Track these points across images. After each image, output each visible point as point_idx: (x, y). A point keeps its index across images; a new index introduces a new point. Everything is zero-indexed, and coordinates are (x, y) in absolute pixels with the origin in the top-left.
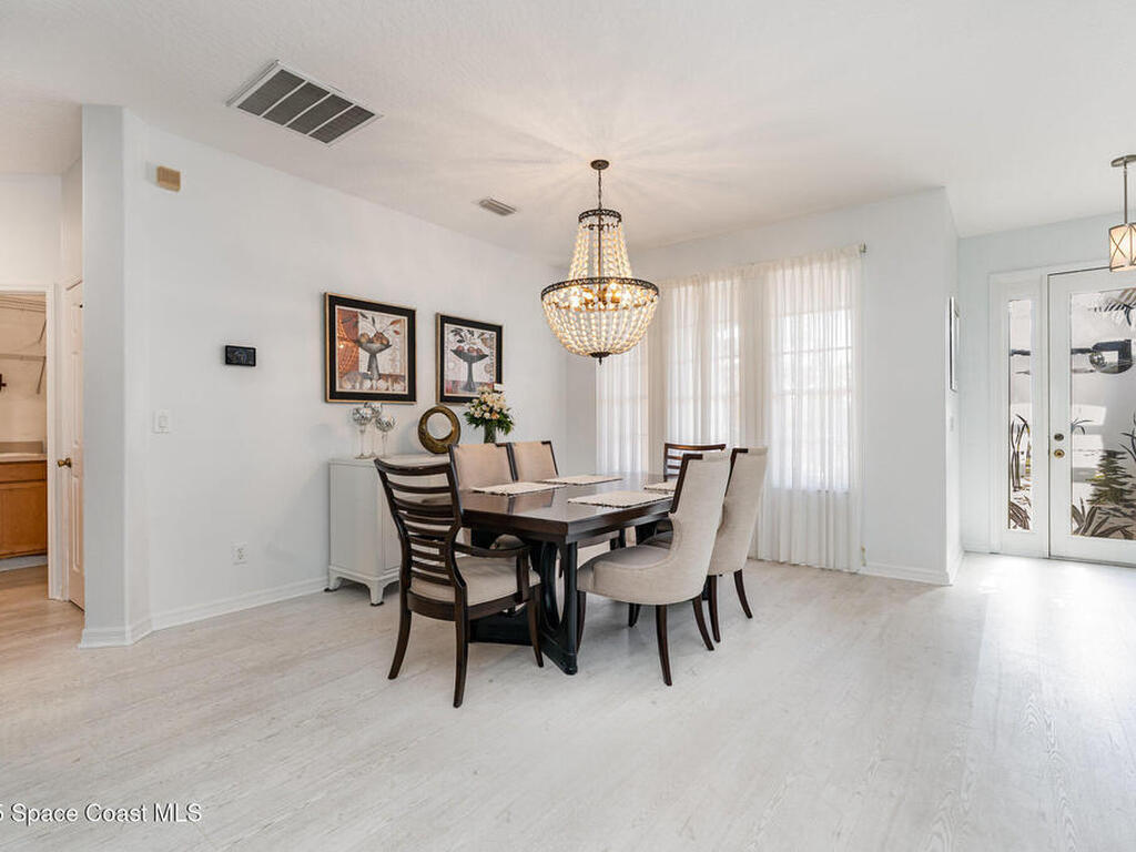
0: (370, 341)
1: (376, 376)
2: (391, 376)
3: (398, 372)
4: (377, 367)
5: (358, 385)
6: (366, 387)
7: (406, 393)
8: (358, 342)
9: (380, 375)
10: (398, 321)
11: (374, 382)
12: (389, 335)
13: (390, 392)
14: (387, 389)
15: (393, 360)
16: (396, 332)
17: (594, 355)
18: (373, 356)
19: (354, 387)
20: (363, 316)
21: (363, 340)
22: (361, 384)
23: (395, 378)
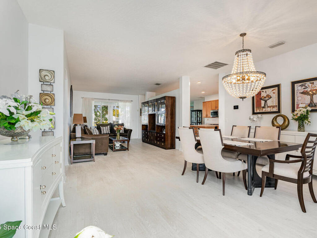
0: (265, 98)
1: (267, 107)
2: (272, 106)
3: (274, 105)
4: (267, 104)
5: (261, 110)
6: (264, 110)
7: (277, 111)
8: (261, 99)
9: (268, 106)
10: (274, 89)
11: (266, 109)
12: (271, 94)
13: (272, 111)
14: (271, 110)
15: (273, 102)
16: (273, 93)
17: (241, 98)
18: (266, 101)
19: (260, 111)
20: (263, 91)
21: (263, 98)
22: (262, 110)
23: (273, 107)
